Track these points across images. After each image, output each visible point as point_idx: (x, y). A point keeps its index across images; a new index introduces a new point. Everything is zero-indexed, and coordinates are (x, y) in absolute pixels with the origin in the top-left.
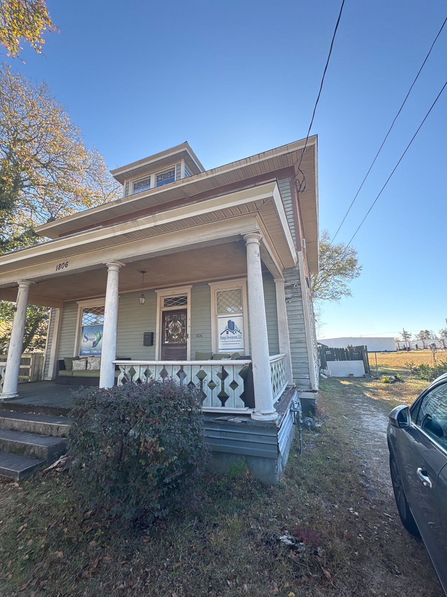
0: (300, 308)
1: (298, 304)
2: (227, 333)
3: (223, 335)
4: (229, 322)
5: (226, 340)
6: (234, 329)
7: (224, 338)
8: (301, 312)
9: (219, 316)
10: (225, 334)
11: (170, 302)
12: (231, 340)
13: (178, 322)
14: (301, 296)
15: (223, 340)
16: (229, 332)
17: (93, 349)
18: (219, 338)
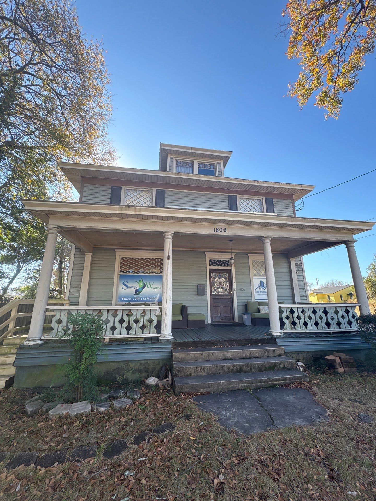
0: (302, 277)
1: (301, 274)
2: (260, 289)
3: (257, 290)
4: (261, 281)
5: (259, 293)
6: (264, 286)
7: (258, 292)
8: (303, 279)
9: (254, 277)
10: (258, 290)
11: (214, 263)
12: (262, 293)
13: (222, 278)
14: (302, 270)
15: (258, 293)
16: (261, 288)
17: (135, 296)
18: (255, 292)
